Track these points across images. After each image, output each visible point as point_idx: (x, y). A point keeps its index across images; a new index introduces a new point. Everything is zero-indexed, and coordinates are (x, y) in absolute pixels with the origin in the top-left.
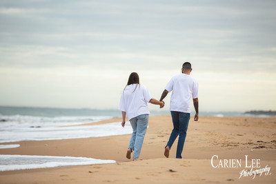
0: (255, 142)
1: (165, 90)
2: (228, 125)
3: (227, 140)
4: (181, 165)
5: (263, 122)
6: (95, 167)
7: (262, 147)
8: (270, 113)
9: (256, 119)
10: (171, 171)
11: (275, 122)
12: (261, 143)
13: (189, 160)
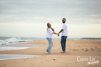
2: (75, 43)
3: (74, 48)
4: (58, 58)
5: (87, 42)
6: (26, 58)
7: (87, 51)
8: (90, 39)
9: (85, 41)
10: (54, 60)
11: (92, 42)
12: (87, 49)
13: (61, 56)
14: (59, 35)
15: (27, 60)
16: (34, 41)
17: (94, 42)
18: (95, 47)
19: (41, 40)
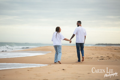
0: (99, 57)
1: (74, 34)
2: (88, 50)
3: (88, 56)
4: (68, 67)
5: (103, 48)
6: (30, 68)
7: (103, 59)
8: (106, 44)
9: (100, 47)
10: (63, 70)
11: (108, 49)
12: (102, 57)
13: (71, 65)
14: (71, 42)
15: (31, 70)
16: (40, 47)
17: (111, 49)
18: (112, 55)
19: (48, 47)
